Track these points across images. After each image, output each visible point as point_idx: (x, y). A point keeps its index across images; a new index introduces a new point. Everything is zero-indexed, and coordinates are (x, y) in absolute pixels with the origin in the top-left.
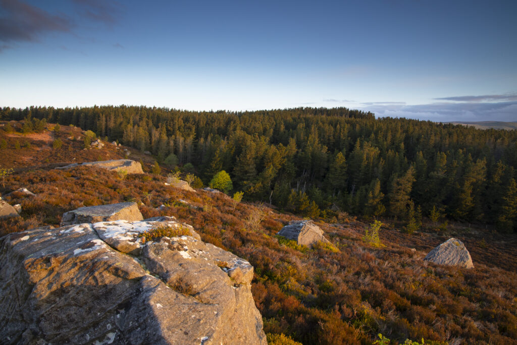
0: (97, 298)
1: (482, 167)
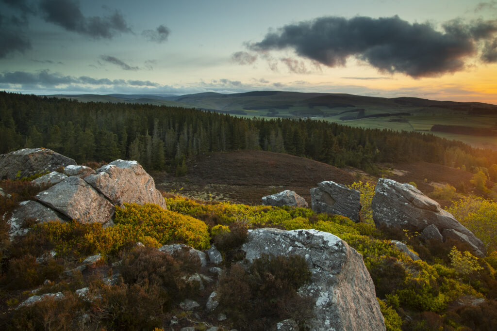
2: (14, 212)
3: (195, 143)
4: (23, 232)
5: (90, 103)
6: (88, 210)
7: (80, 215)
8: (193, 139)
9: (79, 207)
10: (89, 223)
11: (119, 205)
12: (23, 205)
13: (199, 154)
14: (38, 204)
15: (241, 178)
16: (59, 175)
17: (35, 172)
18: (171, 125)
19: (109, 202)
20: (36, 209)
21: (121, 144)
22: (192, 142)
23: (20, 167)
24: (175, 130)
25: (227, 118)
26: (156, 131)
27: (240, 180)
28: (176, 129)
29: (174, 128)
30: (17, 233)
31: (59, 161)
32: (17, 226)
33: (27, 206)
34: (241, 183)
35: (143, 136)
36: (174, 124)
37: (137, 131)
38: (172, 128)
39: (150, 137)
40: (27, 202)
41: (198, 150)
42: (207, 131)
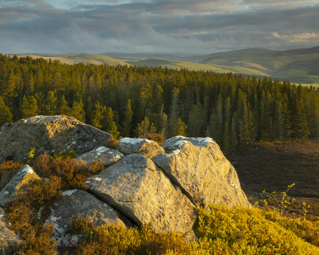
0: (68, 132)
1: (80, 111)
2: (54, 207)
3: (233, 128)
4: (69, 240)
5: (77, 65)
6: (161, 210)
7: (152, 218)
8: (231, 121)
9: (149, 204)
10: (165, 232)
11: (203, 205)
12: (67, 196)
13: (239, 144)
14: (89, 195)
15: (309, 185)
16: (111, 153)
17: (53, 151)
18: (198, 98)
19: (188, 200)
20: (88, 204)
21: (123, 126)
22: (230, 124)
23: (33, 143)
24: (203, 107)
25: (285, 89)
26: (174, 106)
27: (307, 188)
28: (206, 104)
29: (202, 102)
30: (61, 242)
31: (88, 136)
32: (61, 230)
33: (73, 198)
34: (308, 193)
35: (155, 115)
36: (202, 97)
37: (146, 107)
38: (199, 104)
39: (167, 116)
40: (73, 191)
41: (239, 138)
42: (253, 108)
